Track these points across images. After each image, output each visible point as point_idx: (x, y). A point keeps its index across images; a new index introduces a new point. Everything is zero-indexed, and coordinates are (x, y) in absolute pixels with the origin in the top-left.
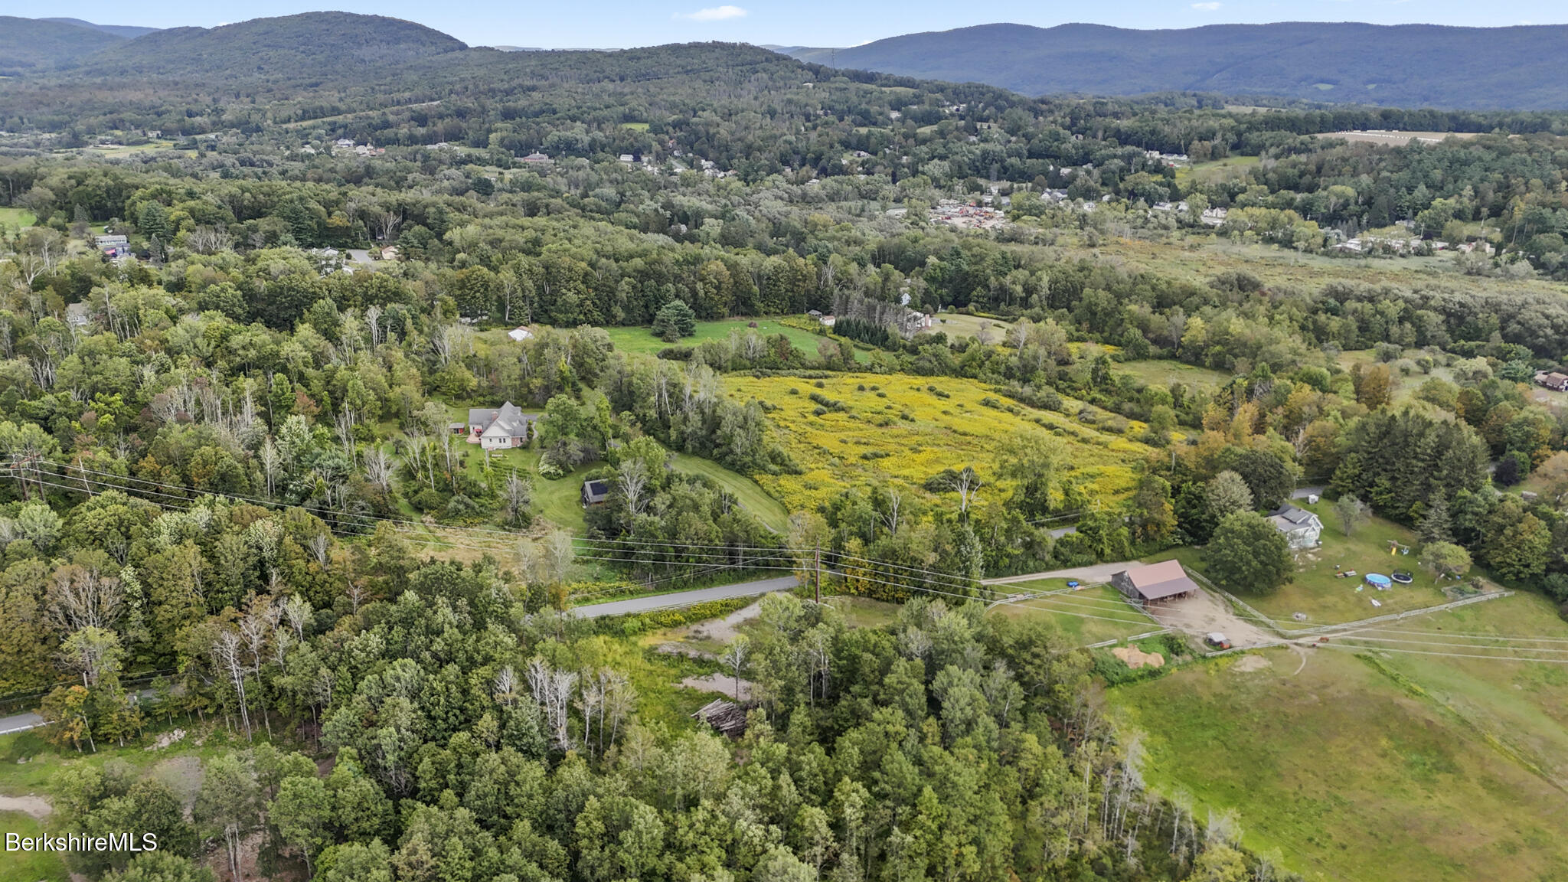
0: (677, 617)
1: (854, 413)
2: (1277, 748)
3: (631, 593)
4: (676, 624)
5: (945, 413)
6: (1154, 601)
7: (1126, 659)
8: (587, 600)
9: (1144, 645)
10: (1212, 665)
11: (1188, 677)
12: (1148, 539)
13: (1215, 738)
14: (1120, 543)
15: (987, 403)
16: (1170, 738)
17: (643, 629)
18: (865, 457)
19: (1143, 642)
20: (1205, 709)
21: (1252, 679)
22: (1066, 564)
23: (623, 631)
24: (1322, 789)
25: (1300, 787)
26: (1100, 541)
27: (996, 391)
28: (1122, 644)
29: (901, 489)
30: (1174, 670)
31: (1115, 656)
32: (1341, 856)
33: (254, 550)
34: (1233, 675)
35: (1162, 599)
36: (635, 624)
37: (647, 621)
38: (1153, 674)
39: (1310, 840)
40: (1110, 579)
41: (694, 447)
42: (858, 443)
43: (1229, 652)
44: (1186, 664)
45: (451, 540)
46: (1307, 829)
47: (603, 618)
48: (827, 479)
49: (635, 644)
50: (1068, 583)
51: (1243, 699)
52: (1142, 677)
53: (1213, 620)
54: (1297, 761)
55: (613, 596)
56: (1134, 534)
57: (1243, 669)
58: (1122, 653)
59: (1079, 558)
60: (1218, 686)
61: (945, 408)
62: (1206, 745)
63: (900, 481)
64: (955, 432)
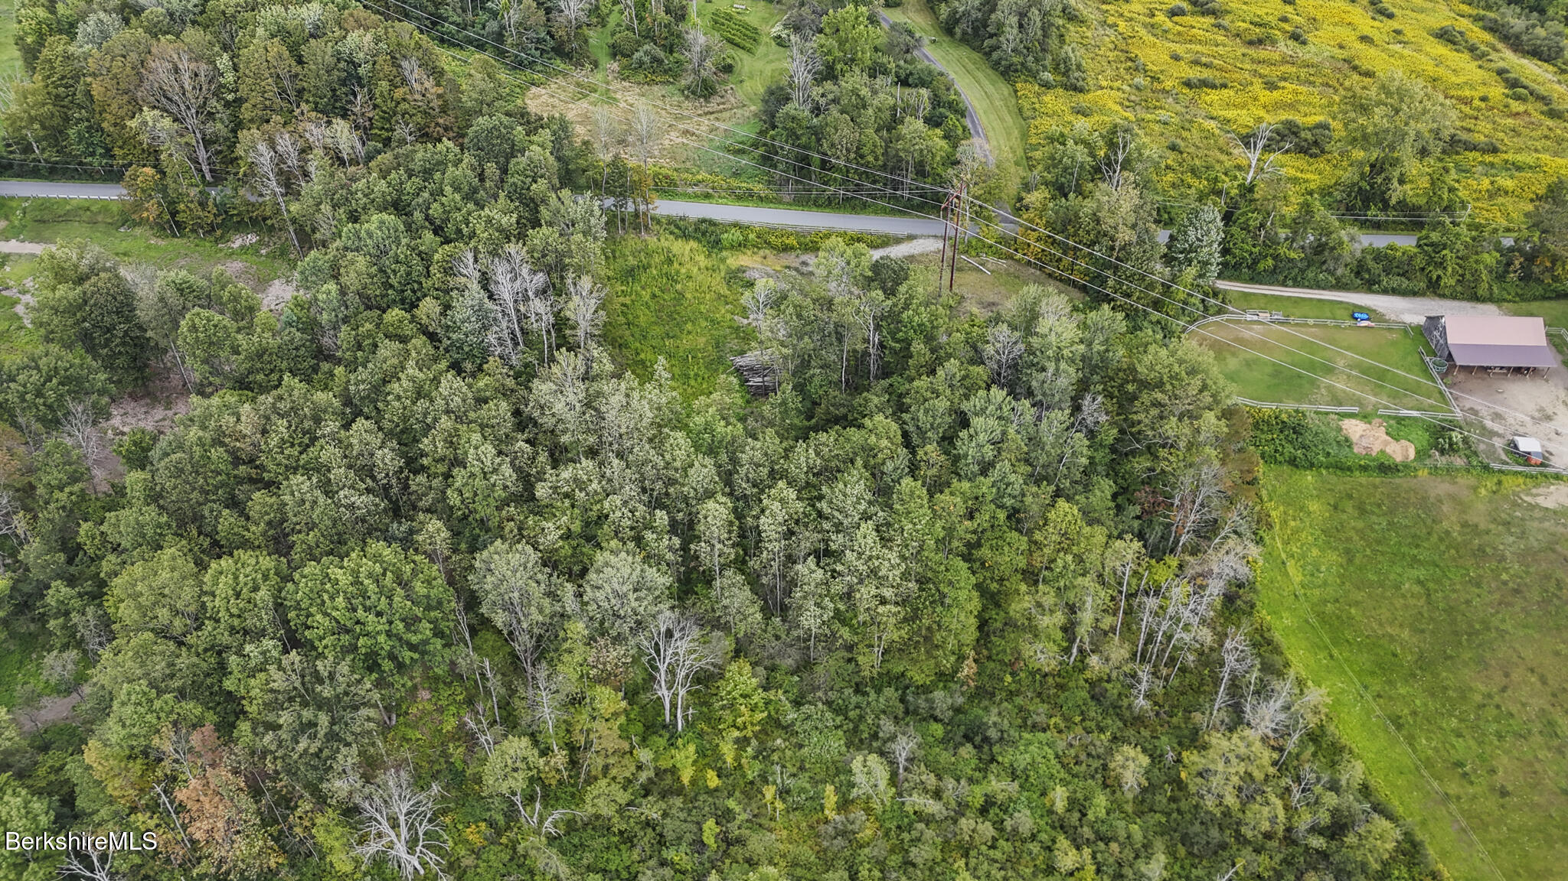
0: (792, 241)
1: (1226, 21)
2: (1508, 626)
3: (761, 199)
4: (787, 249)
5: (1364, 39)
6: (1468, 369)
7: (1354, 438)
8: (707, 196)
9: (1398, 427)
10: (1491, 483)
11: (1441, 488)
12: (1526, 277)
13: (1419, 582)
14: (1475, 273)
15: (1445, 36)
16: (1350, 561)
17: (740, 246)
18: (1188, 84)
19: (1400, 420)
20: (1434, 538)
21: (1541, 520)
22: (1370, 285)
23: (718, 242)
24: (1538, 703)
25: (1504, 689)
26: (1441, 265)
27: (1477, 19)
28: (1365, 417)
29: (1208, 135)
30: (1423, 473)
31: (1340, 429)
32: (1491, 803)
33: (342, 65)
34: (1515, 505)
35: (1485, 369)
36: (735, 235)
37: (752, 236)
38: (1386, 468)
39: (1459, 764)
40: (1421, 320)
41: (964, 33)
42: (1196, 63)
43: (1534, 471)
44: (1450, 470)
45: (618, 96)
46: (1463, 748)
47: (704, 221)
48: (1111, 105)
49: (723, 260)
50: (1354, 312)
51: (1508, 544)
52: (1364, 468)
53: (1549, 418)
54: (1528, 653)
55: (739, 198)
56: (1509, 264)
57: (1540, 501)
58: (1354, 429)
59: (1395, 281)
60: (1479, 515)
61: (1367, 31)
62: (1398, 587)
63: (1211, 125)
64: (1355, 68)
